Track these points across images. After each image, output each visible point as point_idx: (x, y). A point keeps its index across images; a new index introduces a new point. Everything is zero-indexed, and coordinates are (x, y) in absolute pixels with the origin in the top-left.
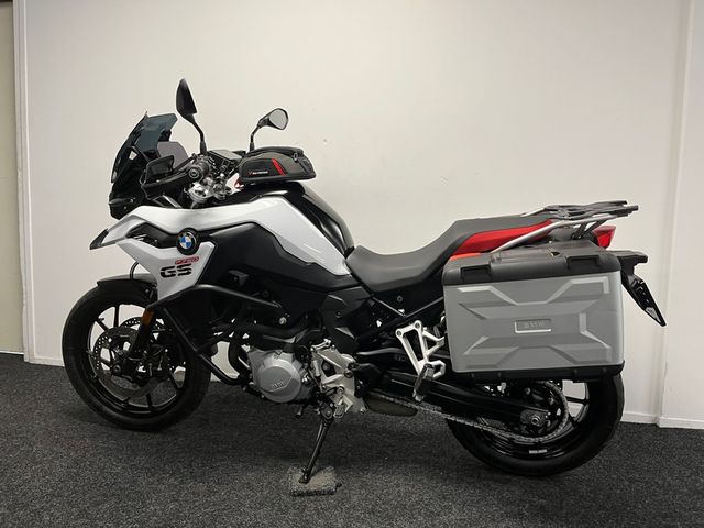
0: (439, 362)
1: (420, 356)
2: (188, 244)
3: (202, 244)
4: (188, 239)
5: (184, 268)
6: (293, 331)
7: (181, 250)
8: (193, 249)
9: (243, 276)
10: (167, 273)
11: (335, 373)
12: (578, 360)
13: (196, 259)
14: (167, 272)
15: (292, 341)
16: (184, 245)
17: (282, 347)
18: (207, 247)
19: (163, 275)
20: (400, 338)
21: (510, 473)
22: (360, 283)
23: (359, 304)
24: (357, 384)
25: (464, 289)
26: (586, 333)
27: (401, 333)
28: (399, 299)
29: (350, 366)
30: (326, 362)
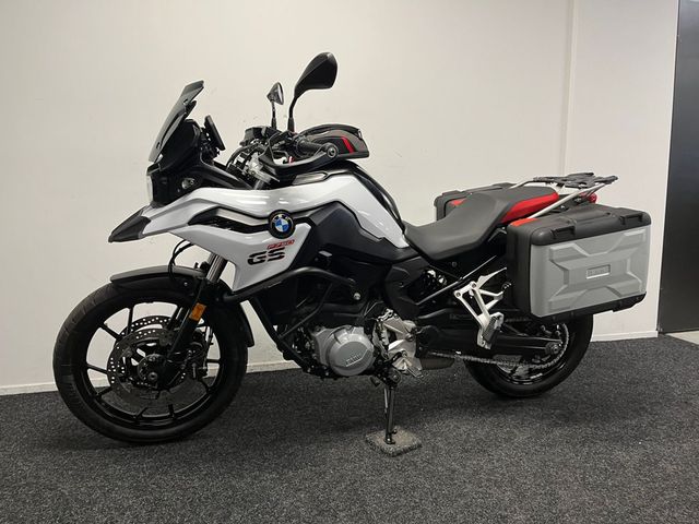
0: (498, 314)
1: (479, 312)
2: (284, 227)
3: (298, 226)
4: (285, 222)
5: (276, 253)
6: (362, 305)
7: (276, 234)
11: (395, 339)
12: (623, 293)
13: (290, 243)
14: (255, 259)
16: (280, 229)
18: (303, 229)
19: (251, 262)
20: (460, 298)
21: (520, 398)
22: (421, 253)
24: (417, 346)
25: (555, 247)
26: (629, 273)
27: (459, 294)
28: (454, 264)
29: (413, 331)
30: (389, 330)
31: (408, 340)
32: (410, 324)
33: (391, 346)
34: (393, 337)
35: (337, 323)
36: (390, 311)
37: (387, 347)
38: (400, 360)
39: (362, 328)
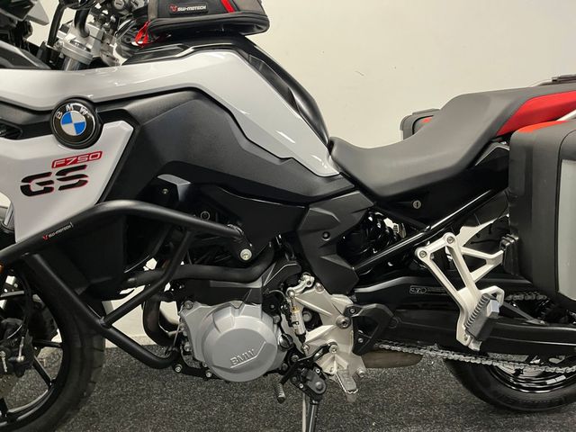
1: (459, 284)
2: (77, 126)
3: (107, 127)
4: (77, 117)
5: (71, 176)
6: (258, 269)
7: (64, 139)
8: (88, 136)
9: (182, 184)
10: (34, 187)
11: (320, 324)
13: (97, 156)
14: (34, 185)
15: (258, 285)
16: (70, 129)
17: (243, 296)
19: (26, 191)
20: (428, 261)
22: (358, 185)
23: (358, 217)
24: (356, 336)
27: (426, 254)
28: (417, 204)
29: (347, 312)
30: (306, 310)
31: (339, 325)
32: (344, 301)
33: (311, 335)
34: (314, 321)
35: (218, 297)
36: (308, 278)
37: (302, 338)
38: (327, 357)
39: (259, 307)
